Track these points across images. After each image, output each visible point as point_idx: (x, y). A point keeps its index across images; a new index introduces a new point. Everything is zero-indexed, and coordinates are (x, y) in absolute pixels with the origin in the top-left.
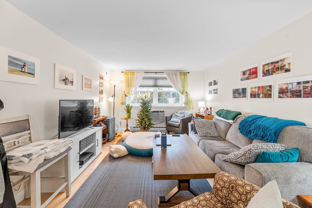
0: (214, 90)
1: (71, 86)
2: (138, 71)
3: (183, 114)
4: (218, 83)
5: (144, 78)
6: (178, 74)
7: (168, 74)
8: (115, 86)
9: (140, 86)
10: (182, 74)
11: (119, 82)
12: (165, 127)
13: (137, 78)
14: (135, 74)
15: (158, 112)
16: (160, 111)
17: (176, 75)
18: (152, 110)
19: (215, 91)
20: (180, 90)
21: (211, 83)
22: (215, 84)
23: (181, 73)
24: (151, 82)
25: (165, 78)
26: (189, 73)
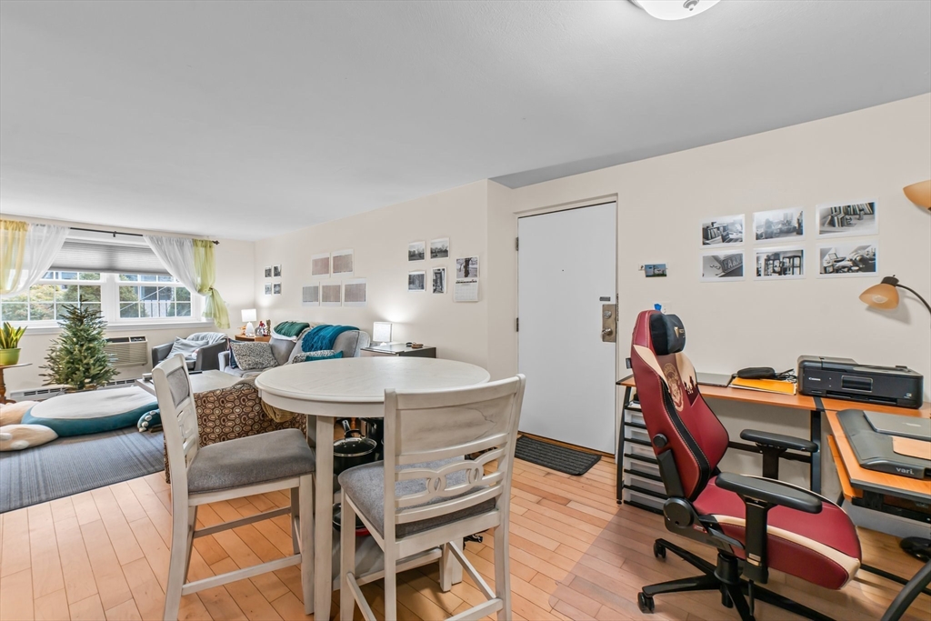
0: (275, 286)
2: (41, 222)
3: (203, 339)
4: (282, 274)
5: (70, 244)
6: (188, 244)
7: (157, 242)
9: (54, 268)
10: (199, 244)
14: (30, 228)
15: (127, 340)
16: (129, 337)
17: (181, 245)
19: (277, 289)
20: (194, 284)
21: (270, 270)
22: (276, 275)
23: (195, 241)
24: (94, 258)
25: (147, 251)
26: (217, 243)
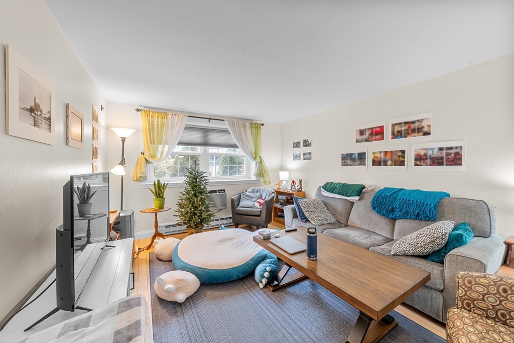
0: (304, 154)
1: (46, 132)
2: (175, 112)
3: (257, 192)
4: (313, 144)
5: (187, 128)
6: (248, 125)
7: (232, 125)
8: (123, 140)
9: (180, 143)
10: (254, 125)
11: (135, 130)
12: (230, 218)
13: (173, 127)
14: (170, 117)
15: (216, 191)
16: (217, 189)
17: (245, 127)
19: (307, 156)
20: (252, 153)
21: (299, 143)
22: (305, 146)
23: (251, 123)
24: (196, 137)
25: (226, 132)
26: (263, 125)
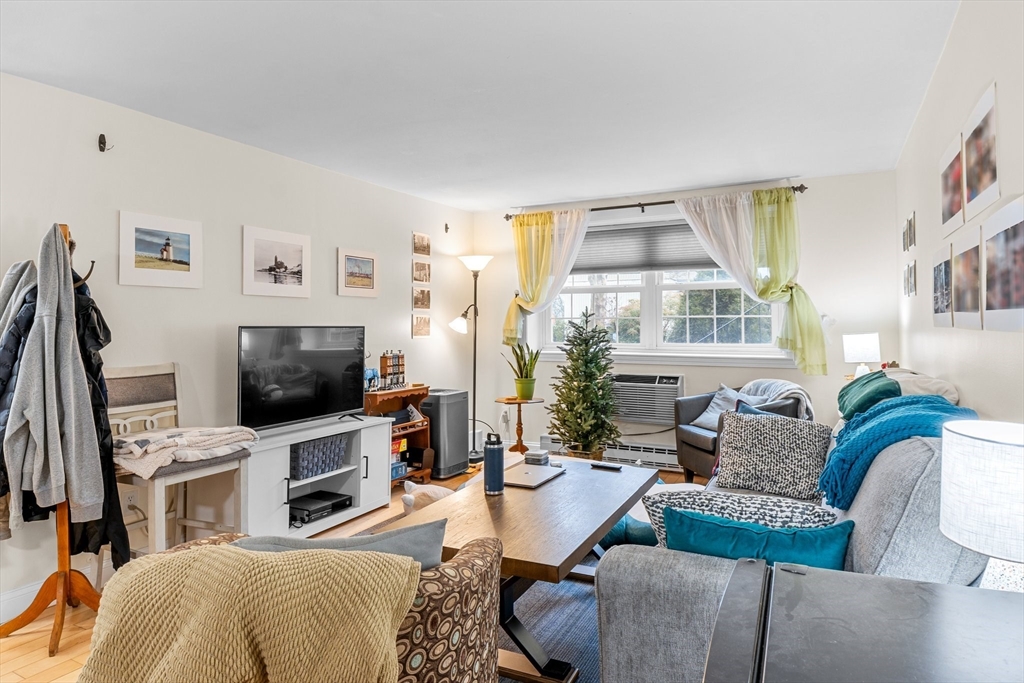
0: (911, 270)
1: (296, 286)
2: (565, 207)
3: (764, 392)
4: (916, 235)
5: (593, 235)
6: (743, 202)
7: (697, 209)
8: (476, 275)
9: (576, 270)
10: (766, 198)
11: (492, 257)
12: (671, 452)
13: (561, 237)
14: (556, 219)
15: (651, 379)
16: (659, 374)
17: (733, 209)
18: (615, 371)
19: (913, 280)
20: (750, 279)
21: (907, 231)
22: (911, 241)
23: (757, 193)
24: (629, 249)
25: (682, 227)
